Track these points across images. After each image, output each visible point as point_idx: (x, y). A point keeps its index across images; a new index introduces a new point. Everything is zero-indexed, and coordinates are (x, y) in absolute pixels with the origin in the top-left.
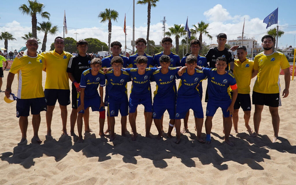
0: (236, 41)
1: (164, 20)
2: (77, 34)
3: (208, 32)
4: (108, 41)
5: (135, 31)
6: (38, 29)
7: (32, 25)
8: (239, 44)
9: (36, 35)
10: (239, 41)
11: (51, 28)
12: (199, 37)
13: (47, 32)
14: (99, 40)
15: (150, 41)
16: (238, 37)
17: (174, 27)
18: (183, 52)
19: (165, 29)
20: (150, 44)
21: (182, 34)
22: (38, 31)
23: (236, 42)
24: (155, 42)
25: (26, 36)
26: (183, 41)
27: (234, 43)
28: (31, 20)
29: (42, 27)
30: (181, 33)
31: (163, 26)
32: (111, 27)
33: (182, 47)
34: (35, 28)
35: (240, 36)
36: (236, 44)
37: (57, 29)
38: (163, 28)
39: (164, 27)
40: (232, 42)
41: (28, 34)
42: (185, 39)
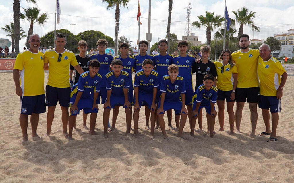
0: (286, 35)
1: (188, 7)
2: (74, 24)
3: (252, 22)
4: (115, 34)
5: (151, 20)
6: (21, 18)
7: (14, 11)
8: (290, 39)
9: (19, 24)
10: (289, 35)
11: (39, 16)
12: (239, 29)
13: (33, 21)
14: (103, 33)
15: (171, 35)
16: (288, 30)
17: (205, 15)
18: (215, 49)
19: (189, 19)
20: (171, 39)
21: (215, 25)
22: (21, 20)
23: (286, 37)
24: (177, 36)
25: (8, 27)
26: (217, 34)
27: (283, 38)
28: (13, 5)
29: (27, 15)
30: (215, 23)
31: (187, 15)
32: (119, 15)
33: (214, 42)
34: (17, 15)
35: (292, 29)
36: (286, 39)
37: (47, 18)
38: (188, 19)
39: (189, 17)
40: (281, 37)
41: (9, 24)
42: (219, 32)
